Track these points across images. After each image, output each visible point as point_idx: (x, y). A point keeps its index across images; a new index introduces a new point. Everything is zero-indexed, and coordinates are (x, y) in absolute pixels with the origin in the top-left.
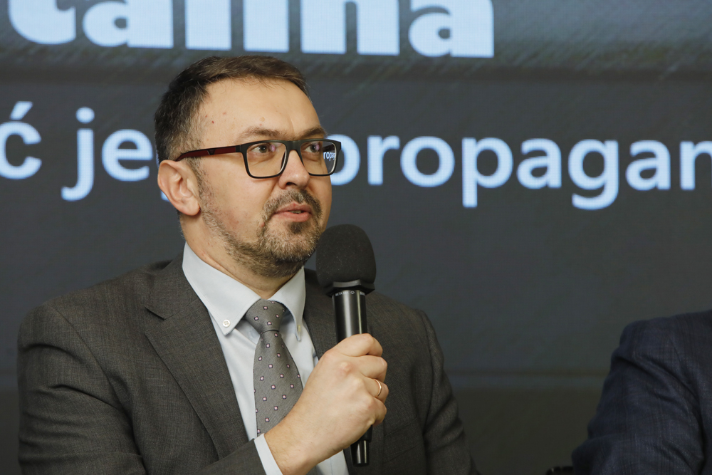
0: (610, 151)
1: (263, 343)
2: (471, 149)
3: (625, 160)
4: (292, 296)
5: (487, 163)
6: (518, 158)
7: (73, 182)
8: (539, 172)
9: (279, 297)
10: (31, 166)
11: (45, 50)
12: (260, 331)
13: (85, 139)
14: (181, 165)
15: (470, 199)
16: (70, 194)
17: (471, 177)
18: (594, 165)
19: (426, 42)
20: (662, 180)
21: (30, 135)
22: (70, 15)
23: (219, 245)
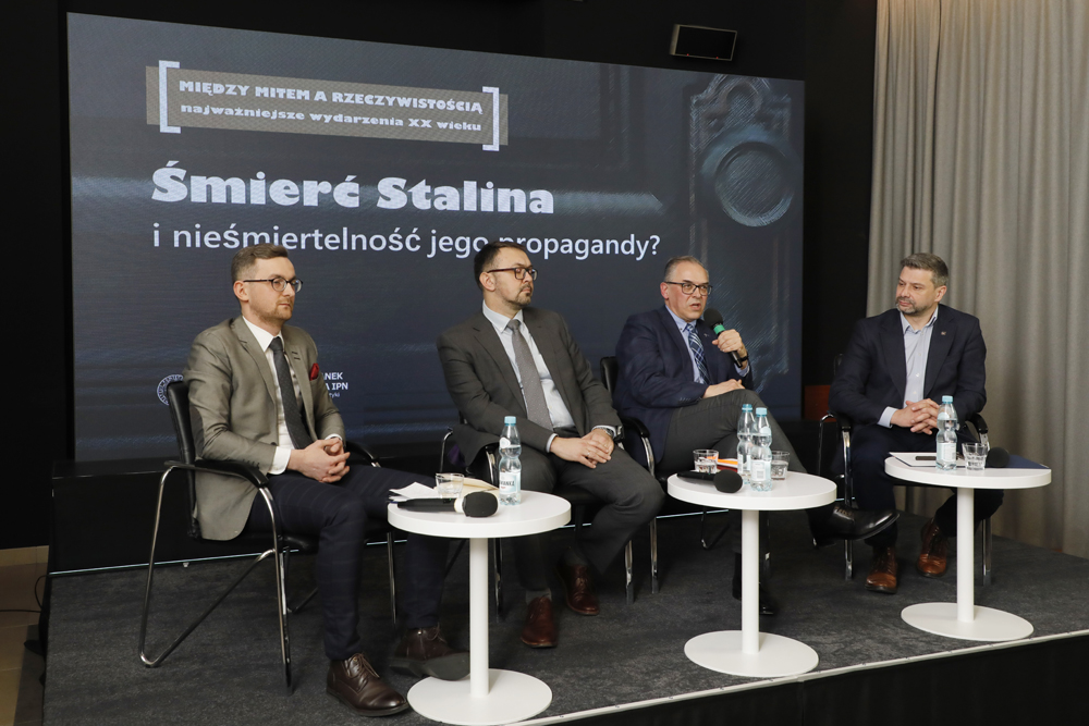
0: (586, 242)
1: (514, 333)
2: (547, 241)
3: (591, 245)
4: (519, 317)
5: (551, 246)
6: (560, 245)
7: (430, 253)
8: (566, 249)
9: (516, 318)
10: (418, 247)
11: (422, 211)
12: (512, 329)
13: (434, 238)
14: (490, 274)
15: (546, 257)
16: (429, 256)
17: (547, 250)
18: (582, 246)
19: (534, 209)
20: (601, 251)
21: (418, 238)
22: (429, 201)
23: (499, 300)
